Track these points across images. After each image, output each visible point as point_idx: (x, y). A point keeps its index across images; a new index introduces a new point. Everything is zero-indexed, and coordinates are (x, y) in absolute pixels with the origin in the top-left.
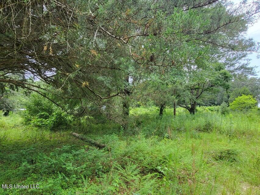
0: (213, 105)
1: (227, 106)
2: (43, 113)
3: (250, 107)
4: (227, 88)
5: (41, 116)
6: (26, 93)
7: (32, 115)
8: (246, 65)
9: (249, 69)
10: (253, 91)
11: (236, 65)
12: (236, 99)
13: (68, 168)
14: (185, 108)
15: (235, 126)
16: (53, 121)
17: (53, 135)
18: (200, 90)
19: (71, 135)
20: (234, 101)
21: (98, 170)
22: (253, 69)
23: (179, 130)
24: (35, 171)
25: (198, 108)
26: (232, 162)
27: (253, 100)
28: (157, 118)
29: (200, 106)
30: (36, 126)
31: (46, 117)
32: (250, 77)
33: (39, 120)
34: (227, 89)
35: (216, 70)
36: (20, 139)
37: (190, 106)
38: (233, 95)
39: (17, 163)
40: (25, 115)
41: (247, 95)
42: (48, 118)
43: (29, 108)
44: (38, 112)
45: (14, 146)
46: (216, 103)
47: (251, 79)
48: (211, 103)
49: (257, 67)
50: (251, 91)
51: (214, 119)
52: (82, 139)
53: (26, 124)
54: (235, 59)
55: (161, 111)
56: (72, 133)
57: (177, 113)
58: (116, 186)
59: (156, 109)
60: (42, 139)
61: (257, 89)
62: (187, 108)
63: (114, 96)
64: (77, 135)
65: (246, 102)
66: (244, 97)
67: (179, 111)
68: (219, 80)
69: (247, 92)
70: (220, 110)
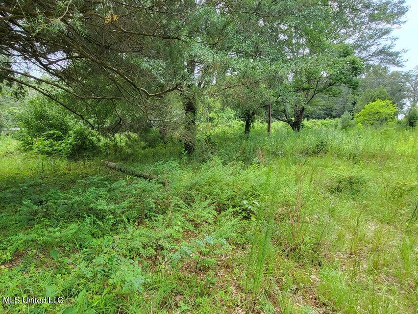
0: (330, 118)
1: (352, 117)
2: (52, 132)
3: (386, 119)
4: (354, 87)
5: (49, 137)
6: (16, 94)
7: (34, 136)
8: (389, 48)
9: (392, 55)
10: (393, 94)
11: (372, 47)
12: (366, 106)
13: (100, 207)
14: (286, 121)
15: (361, 145)
16: (70, 144)
17: (73, 165)
18: (311, 92)
19: (103, 164)
20: (362, 110)
21: (149, 210)
22: (400, 55)
23: (275, 154)
24: (46, 215)
25: (305, 122)
26: (354, 194)
27: (392, 108)
28: (240, 137)
29: (308, 120)
30: (43, 152)
31: (59, 138)
32: (392, 69)
33: (46, 142)
34: (354, 89)
35: (341, 56)
36: (17, 172)
37: (293, 119)
38: (362, 100)
39: (15, 206)
40: (22, 136)
41: (384, 99)
42: (62, 140)
43: (27, 123)
44: (44, 130)
45: (8, 182)
46: (334, 114)
47: (393, 74)
48: (327, 114)
49: (405, 51)
50: (391, 94)
51: (330, 137)
52: (121, 170)
53: (25, 151)
54: (371, 37)
55: (248, 126)
56: (104, 162)
57: (272, 131)
58: (179, 230)
59: (239, 124)
60: (55, 172)
61: (400, 91)
62: (289, 122)
63: (169, 91)
64: (113, 164)
65: (380, 110)
66: (379, 103)
67: (276, 127)
68: (343, 74)
69: (383, 96)
70: (340, 126)
